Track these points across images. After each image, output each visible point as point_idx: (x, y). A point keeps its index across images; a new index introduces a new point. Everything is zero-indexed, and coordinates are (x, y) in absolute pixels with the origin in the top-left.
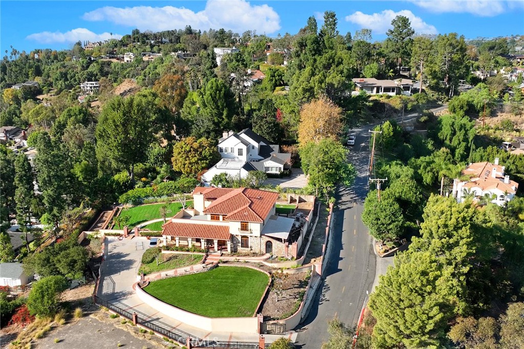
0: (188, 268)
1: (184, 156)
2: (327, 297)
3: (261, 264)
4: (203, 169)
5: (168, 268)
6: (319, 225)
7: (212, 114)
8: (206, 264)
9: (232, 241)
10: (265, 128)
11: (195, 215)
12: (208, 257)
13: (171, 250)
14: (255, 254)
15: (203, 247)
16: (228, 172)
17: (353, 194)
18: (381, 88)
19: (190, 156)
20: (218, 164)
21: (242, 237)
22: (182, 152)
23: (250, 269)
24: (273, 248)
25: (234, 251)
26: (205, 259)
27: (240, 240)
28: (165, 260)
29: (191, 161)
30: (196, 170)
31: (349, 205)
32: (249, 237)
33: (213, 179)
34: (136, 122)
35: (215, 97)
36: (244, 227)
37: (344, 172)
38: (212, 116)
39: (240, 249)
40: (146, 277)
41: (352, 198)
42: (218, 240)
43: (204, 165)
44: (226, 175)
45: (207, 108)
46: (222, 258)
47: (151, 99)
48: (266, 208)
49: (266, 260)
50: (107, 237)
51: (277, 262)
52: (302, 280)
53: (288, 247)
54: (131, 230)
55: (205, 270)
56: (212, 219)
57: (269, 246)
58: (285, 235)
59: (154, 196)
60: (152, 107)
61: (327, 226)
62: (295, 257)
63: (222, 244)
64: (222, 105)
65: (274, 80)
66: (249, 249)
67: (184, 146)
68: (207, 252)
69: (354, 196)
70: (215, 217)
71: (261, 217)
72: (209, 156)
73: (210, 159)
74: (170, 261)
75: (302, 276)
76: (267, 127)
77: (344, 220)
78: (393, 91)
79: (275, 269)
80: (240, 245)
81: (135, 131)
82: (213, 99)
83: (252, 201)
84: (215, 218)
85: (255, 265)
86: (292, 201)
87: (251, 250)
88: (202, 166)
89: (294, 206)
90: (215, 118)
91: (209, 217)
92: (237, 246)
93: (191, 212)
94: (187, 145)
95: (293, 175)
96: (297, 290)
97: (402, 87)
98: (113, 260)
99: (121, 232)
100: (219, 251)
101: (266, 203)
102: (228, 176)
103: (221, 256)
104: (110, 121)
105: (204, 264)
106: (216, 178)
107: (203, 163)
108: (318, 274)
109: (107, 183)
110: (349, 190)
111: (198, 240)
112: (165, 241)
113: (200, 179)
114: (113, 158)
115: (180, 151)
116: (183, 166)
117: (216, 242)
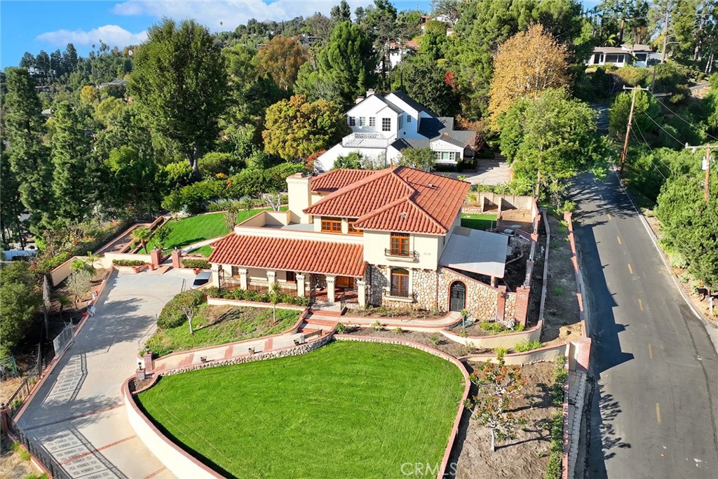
0: (259, 345)
1: (284, 126)
2: (620, 433)
3: (440, 339)
4: (317, 149)
5: (215, 341)
6: (554, 252)
7: (340, 80)
8: (303, 334)
9: (370, 281)
10: (429, 89)
11: (291, 223)
12: (313, 317)
13: (229, 298)
14: (423, 313)
15: (301, 293)
16: (364, 152)
17: (600, 199)
18: (602, 56)
19: (295, 127)
20: (345, 140)
21: (394, 270)
22: (280, 118)
23: (413, 349)
24: (468, 300)
25: (374, 304)
26: (305, 322)
27: (388, 277)
28: (212, 319)
29: (296, 135)
30: (306, 152)
31: (598, 218)
32: (411, 272)
33: (336, 164)
34: (199, 63)
35: (346, 51)
36: (399, 248)
37: (595, 150)
38: (341, 83)
39: (387, 299)
40: (158, 363)
41: (599, 206)
42: (337, 277)
43: (320, 143)
44: (360, 157)
45: (332, 69)
46: (344, 320)
47: (246, 58)
48: (448, 204)
49: (452, 328)
50: (116, 267)
51: (479, 335)
52: (546, 382)
53: (505, 296)
54: (169, 256)
55: (302, 350)
56: (323, 228)
57: (457, 292)
58: (496, 269)
59: (226, 198)
60: (246, 69)
61: (572, 255)
62: (523, 323)
63: (345, 287)
64: (357, 65)
65: (435, 49)
66: (410, 300)
67: (285, 109)
68: (310, 305)
69: (603, 202)
70: (330, 225)
71: (440, 223)
72: (330, 127)
73: (331, 133)
74: (224, 325)
75: (545, 371)
76: (433, 89)
77: (598, 245)
78: (621, 61)
79: (475, 351)
80: (388, 289)
81: (197, 79)
82: (343, 53)
83: (416, 190)
84: (332, 226)
85: (424, 340)
86: (488, 206)
87: (415, 302)
88: (317, 144)
89: (493, 215)
90: (345, 86)
91: (318, 222)
92: (380, 292)
93: (282, 218)
94: (291, 107)
95: (481, 168)
96: (540, 414)
97: (634, 54)
98: (109, 317)
99: (147, 259)
100: (339, 304)
101: (447, 196)
102: (364, 158)
103: (343, 314)
104: (153, 61)
105: (300, 334)
106: (341, 161)
107: (318, 140)
108: (582, 368)
109: (143, 173)
110: (588, 193)
111: (291, 277)
112: (215, 276)
113: (312, 166)
114: (158, 130)
115: (276, 117)
116: (281, 144)
117: (330, 280)
